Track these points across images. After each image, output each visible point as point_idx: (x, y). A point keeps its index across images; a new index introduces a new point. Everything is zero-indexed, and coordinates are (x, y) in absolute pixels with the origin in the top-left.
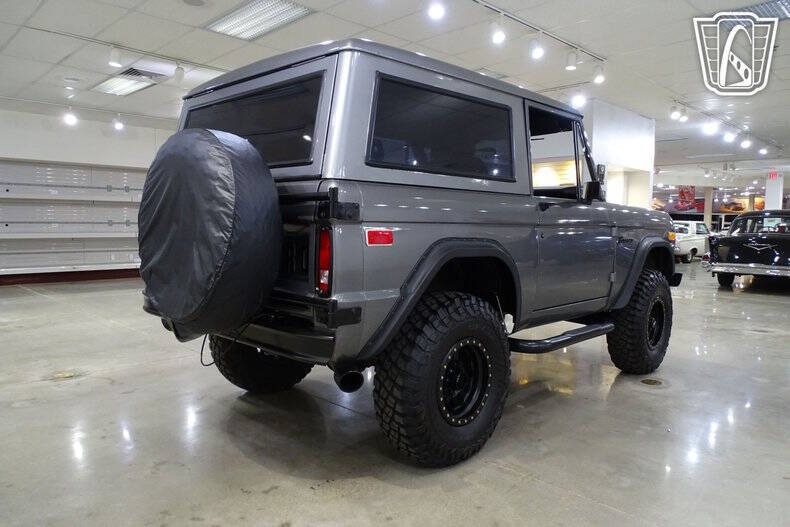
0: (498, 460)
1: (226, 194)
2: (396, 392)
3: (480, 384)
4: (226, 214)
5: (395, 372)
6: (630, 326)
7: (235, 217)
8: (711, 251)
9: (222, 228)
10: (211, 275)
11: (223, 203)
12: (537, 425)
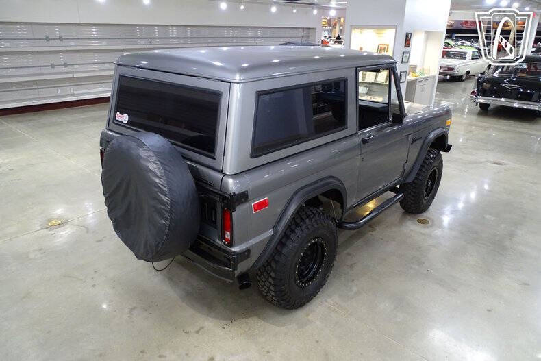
0: (328, 300)
1: (164, 197)
2: (270, 280)
3: (318, 260)
4: (166, 210)
5: (270, 269)
6: (414, 190)
7: (171, 212)
8: (478, 87)
9: (165, 219)
10: (159, 243)
11: (163, 203)
12: (352, 266)
